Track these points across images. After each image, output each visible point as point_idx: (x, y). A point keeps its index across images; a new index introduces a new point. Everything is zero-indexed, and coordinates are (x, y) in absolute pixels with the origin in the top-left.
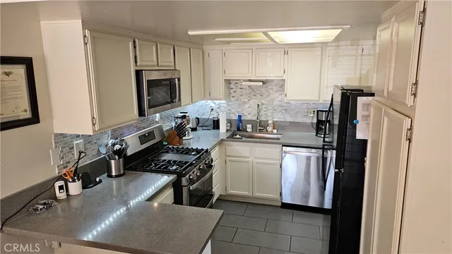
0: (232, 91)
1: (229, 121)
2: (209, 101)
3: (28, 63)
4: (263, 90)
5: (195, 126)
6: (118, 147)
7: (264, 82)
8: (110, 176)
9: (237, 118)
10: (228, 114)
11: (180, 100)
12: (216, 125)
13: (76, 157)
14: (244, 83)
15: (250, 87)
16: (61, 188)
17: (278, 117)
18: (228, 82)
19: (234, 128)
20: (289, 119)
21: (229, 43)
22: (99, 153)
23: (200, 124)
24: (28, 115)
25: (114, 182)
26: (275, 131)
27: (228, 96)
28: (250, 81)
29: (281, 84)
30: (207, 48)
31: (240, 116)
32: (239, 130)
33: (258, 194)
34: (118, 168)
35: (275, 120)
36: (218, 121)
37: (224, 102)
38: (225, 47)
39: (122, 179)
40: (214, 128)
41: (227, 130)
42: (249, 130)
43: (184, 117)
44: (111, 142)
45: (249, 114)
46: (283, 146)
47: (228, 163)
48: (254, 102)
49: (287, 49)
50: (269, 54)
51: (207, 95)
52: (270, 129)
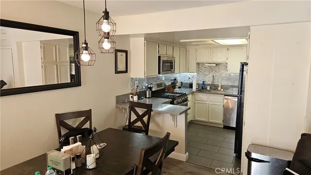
0: (200, 69)
1: (198, 84)
2: (188, 74)
3: (126, 52)
4: (217, 69)
5: (180, 86)
6: (149, 86)
7: (217, 65)
8: (146, 97)
9: (202, 83)
10: (197, 81)
11: (174, 70)
12: (191, 86)
13: (136, 88)
14: (206, 65)
15: (209, 66)
16: (132, 97)
17: (224, 83)
18: (198, 64)
19: (200, 88)
20: (230, 84)
21: (198, 45)
22: (142, 88)
23: (183, 86)
24: (125, 70)
25: (147, 100)
26: (222, 90)
27: (198, 71)
28: (210, 63)
29: (226, 65)
30: (188, 47)
31: (204, 82)
32: (203, 88)
33: (211, 121)
34: (149, 95)
35: (222, 84)
36: (192, 84)
37: (195, 74)
38: (197, 47)
39: (150, 99)
40: (190, 88)
41: (197, 89)
42: (208, 89)
43: (175, 80)
44: (146, 85)
45: (209, 81)
46: (225, 95)
47: (196, 104)
48: (211, 75)
49: (228, 47)
50: (219, 50)
51: (187, 70)
52: (219, 88)
